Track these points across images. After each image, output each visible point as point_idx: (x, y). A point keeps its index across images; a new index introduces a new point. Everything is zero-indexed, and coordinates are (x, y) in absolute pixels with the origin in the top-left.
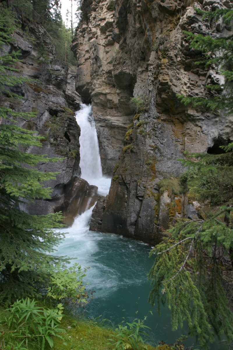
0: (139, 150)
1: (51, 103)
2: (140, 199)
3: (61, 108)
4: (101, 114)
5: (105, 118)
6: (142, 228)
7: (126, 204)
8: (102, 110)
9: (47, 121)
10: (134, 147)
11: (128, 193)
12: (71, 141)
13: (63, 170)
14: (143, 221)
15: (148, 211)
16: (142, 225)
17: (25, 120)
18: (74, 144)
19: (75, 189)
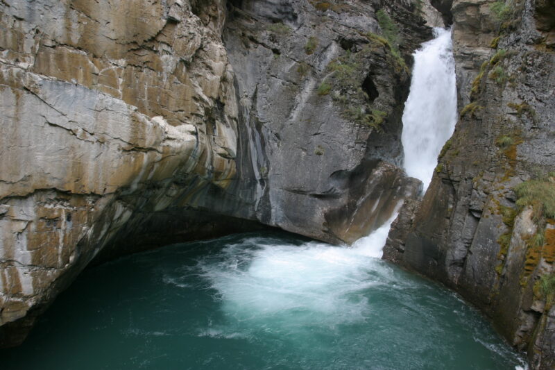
0: (487, 115)
1: (343, 28)
2: (476, 215)
3: (362, 35)
4: (467, 44)
5: (472, 51)
6: (472, 275)
7: (448, 221)
8: (471, 36)
9: (334, 61)
10: (477, 108)
11: (454, 200)
12: (380, 96)
13: (349, 147)
14: (475, 262)
15: (486, 243)
16: (473, 269)
17: (294, 60)
18: (383, 101)
19: (371, 182)
